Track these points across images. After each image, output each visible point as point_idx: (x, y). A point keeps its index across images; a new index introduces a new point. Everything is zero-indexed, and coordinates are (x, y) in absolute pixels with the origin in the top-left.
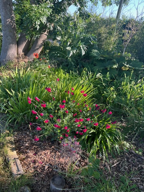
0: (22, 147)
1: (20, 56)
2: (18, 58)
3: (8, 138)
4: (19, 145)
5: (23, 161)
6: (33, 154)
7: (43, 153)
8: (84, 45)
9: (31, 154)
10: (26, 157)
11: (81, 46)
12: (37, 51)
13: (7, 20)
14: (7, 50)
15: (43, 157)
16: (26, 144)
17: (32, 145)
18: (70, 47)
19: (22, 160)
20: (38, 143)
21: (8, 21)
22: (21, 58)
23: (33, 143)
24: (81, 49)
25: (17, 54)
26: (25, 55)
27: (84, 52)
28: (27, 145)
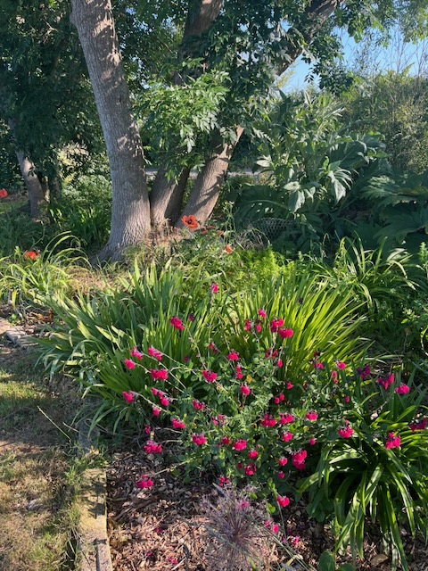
0: (125, 504)
1: (160, 228)
2: (152, 236)
3: (90, 473)
4: (121, 495)
5: (120, 551)
6: (155, 530)
7: (182, 528)
8: (342, 170)
9: (147, 528)
10: (130, 537)
11: (331, 174)
12: (202, 209)
13: (119, 141)
14: (124, 218)
15: (182, 541)
16: (138, 493)
17: (156, 497)
18: (297, 183)
19: (118, 547)
20: (177, 490)
21: (122, 143)
22: (162, 233)
23: (160, 489)
24: (333, 181)
25: (152, 224)
26: (172, 223)
27: (344, 188)
28: (141, 495)
